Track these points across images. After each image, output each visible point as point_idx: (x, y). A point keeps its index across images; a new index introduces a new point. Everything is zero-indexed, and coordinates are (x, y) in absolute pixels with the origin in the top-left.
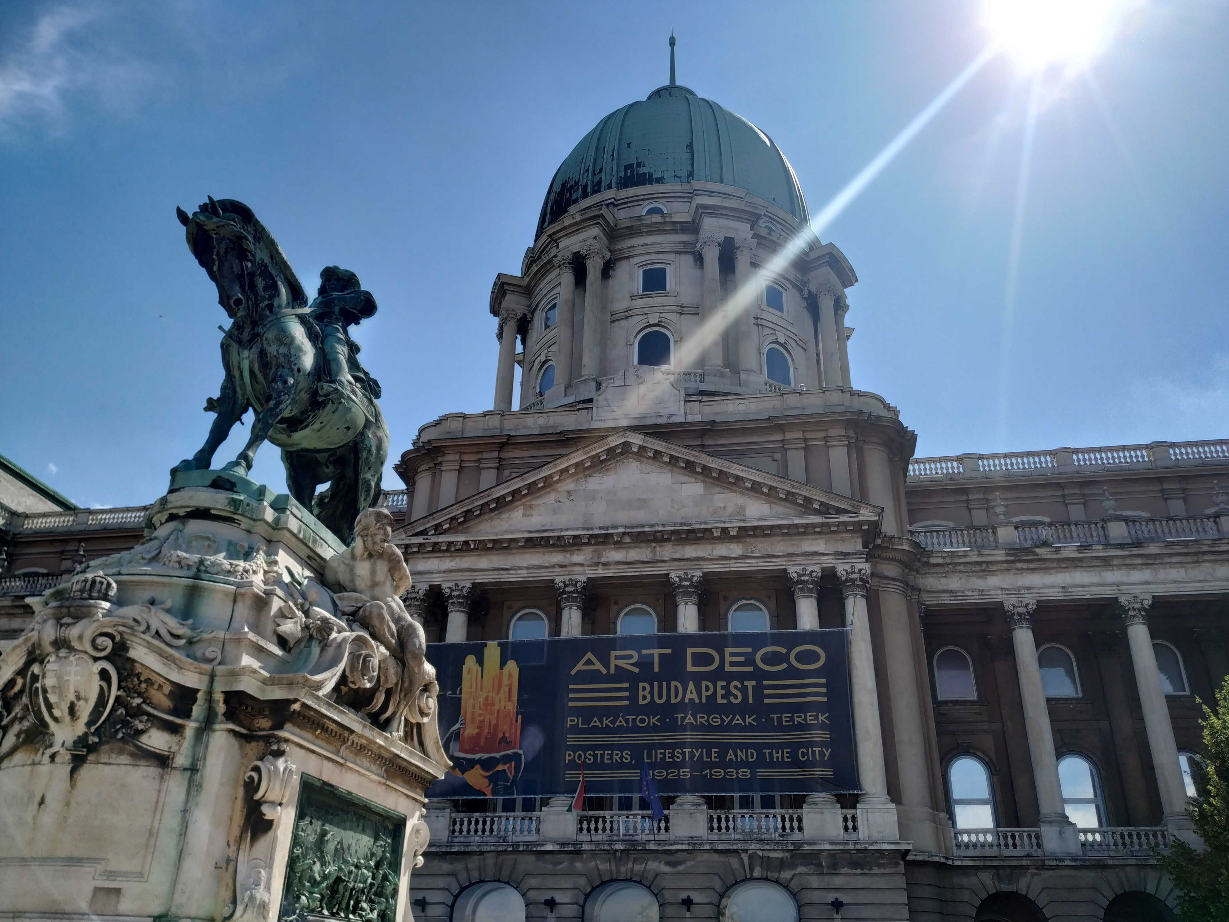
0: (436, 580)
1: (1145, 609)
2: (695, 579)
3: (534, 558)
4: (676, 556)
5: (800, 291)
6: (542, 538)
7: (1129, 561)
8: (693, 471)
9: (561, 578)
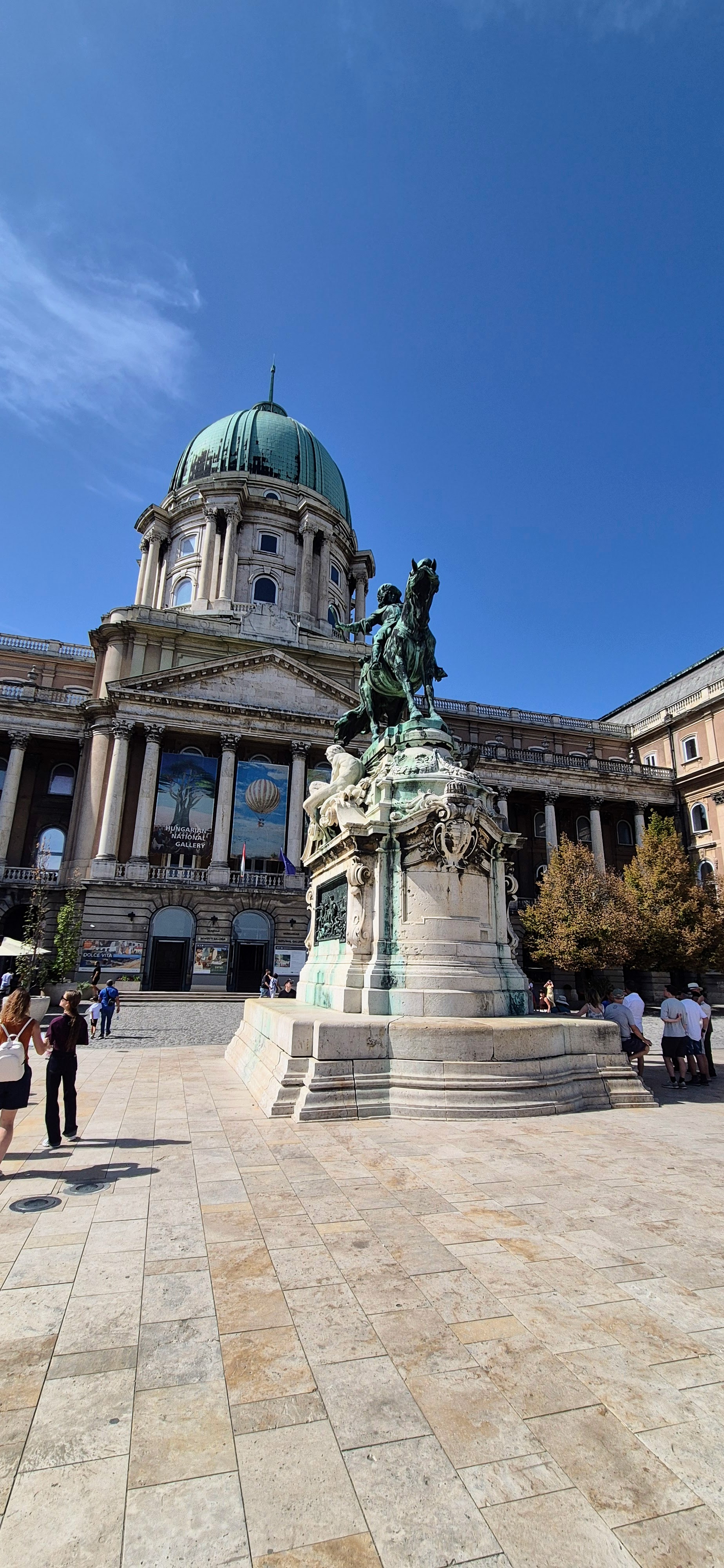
0: (140, 719)
1: (507, 793)
2: (307, 747)
3: (207, 716)
4: (296, 731)
5: (347, 574)
6: (215, 705)
7: (505, 769)
8: (311, 682)
9: (226, 733)
